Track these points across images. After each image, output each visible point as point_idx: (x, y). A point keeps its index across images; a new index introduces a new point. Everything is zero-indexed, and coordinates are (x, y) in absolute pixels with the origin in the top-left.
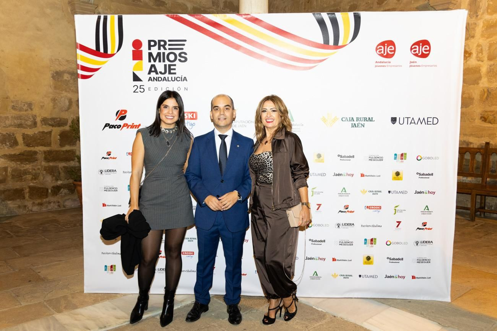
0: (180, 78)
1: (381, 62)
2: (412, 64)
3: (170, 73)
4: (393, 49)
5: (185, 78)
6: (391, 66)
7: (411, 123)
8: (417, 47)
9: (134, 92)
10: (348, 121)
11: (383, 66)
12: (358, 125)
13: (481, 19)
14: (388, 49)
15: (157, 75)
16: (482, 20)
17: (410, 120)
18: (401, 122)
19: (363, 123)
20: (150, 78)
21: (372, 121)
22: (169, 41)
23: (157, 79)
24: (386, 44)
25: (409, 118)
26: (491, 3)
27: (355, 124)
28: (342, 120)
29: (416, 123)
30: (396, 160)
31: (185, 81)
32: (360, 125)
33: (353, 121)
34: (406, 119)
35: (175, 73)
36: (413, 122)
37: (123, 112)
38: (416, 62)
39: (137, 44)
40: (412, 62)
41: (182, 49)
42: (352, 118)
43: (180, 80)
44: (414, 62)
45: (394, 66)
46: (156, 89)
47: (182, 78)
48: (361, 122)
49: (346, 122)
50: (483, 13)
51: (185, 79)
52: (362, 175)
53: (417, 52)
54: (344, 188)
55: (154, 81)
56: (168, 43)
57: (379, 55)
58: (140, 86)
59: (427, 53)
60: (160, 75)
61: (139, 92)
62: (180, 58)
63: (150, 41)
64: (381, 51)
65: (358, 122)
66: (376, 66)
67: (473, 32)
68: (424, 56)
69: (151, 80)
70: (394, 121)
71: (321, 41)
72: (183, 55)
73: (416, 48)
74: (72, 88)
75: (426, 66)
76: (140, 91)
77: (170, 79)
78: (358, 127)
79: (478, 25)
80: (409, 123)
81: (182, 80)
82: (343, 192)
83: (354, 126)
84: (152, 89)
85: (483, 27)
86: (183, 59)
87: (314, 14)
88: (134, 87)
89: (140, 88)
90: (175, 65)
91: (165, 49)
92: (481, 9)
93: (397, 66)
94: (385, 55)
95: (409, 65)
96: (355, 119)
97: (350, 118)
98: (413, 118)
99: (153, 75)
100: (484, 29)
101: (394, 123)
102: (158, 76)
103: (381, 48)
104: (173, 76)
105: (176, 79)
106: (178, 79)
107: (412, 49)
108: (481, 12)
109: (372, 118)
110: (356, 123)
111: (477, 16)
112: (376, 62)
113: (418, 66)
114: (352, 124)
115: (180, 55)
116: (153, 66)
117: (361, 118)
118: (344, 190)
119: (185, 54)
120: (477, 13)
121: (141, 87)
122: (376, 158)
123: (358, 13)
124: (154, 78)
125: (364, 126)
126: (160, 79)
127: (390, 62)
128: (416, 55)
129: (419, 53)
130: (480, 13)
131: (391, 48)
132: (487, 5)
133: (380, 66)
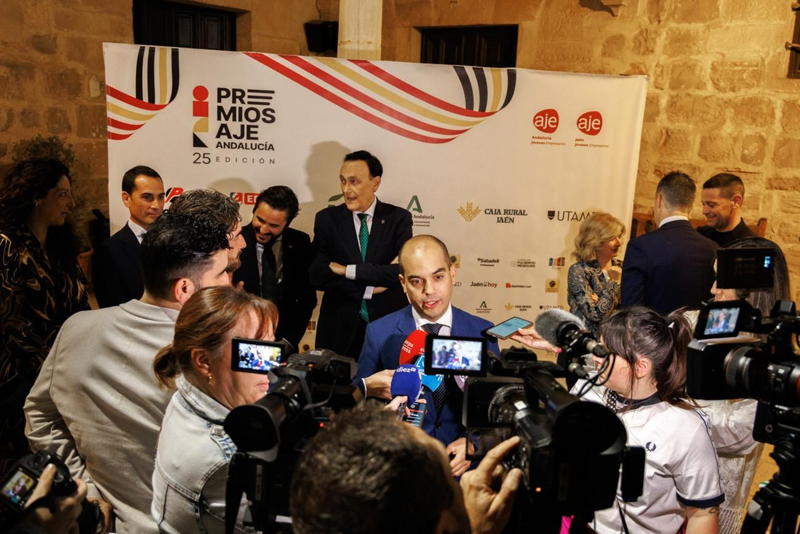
0: (263, 145)
1: (538, 138)
2: (579, 142)
3: (249, 138)
4: (555, 121)
5: (271, 145)
6: (552, 144)
7: (572, 219)
8: (586, 120)
9: (195, 162)
10: (493, 213)
11: (542, 143)
12: (506, 220)
13: (664, 26)
14: (550, 121)
15: (230, 139)
16: (665, 29)
17: (571, 215)
18: (561, 218)
19: (512, 217)
20: (219, 143)
21: (524, 214)
22: (249, 91)
23: (229, 146)
24: (547, 115)
25: (570, 213)
26: (679, 5)
27: (502, 218)
28: (486, 213)
29: (579, 219)
30: (551, 267)
31: (271, 150)
32: (509, 220)
33: (500, 214)
34: (566, 214)
35: (256, 139)
36: (575, 217)
37: (177, 191)
38: (583, 140)
39: (200, 93)
40: (578, 140)
41: (268, 104)
42: (499, 210)
43: (263, 149)
44: (580, 140)
45: (555, 144)
46: (228, 160)
47: (266, 145)
48: (509, 216)
49: (491, 215)
50: (667, 19)
51: (271, 147)
52: (508, 286)
53: (585, 127)
54: (484, 302)
55: (225, 147)
56: (247, 94)
57: (537, 127)
58: (204, 154)
59: (598, 128)
60: (234, 140)
61: (202, 163)
62: (264, 117)
63: (220, 90)
64: (540, 123)
65: (506, 216)
66: (533, 143)
67: (652, 44)
68: (593, 132)
69: (221, 146)
70: (551, 216)
71: (463, 105)
72: (269, 112)
73: (583, 121)
74: (13, 91)
75: (595, 146)
76: (204, 162)
77: (249, 146)
78: (505, 222)
79: (660, 35)
80: (570, 219)
81: (267, 148)
82: (482, 308)
83: (500, 220)
84: (222, 159)
85: (666, 39)
86: (269, 119)
87: (454, 67)
88: (194, 155)
89: (204, 157)
90: (257, 127)
91: (243, 102)
92: (665, 12)
93: (559, 144)
94: (544, 128)
95: (575, 143)
96: (502, 212)
97: (496, 210)
98: (575, 213)
99: (224, 139)
100: (667, 42)
101: (551, 219)
102: (230, 141)
103: (540, 119)
104: (254, 142)
105: (257, 147)
106: (261, 147)
107: (580, 122)
108: (665, 17)
109: (524, 211)
110: (504, 216)
111: (659, 21)
112: (533, 137)
113: (585, 145)
114: (498, 218)
115: (264, 112)
116: (224, 126)
117: (510, 211)
118: (484, 305)
119: (273, 111)
120: (659, 17)
121: (206, 156)
122: (526, 263)
123: (513, 70)
124: (225, 144)
125: (513, 221)
126: (234, 146)
127: (550, 139)
128: (584, 131)
129: (588, 128)
130: (663, 18)
131: (553, 120)
132: (673, 7)
133: (538, 143)
